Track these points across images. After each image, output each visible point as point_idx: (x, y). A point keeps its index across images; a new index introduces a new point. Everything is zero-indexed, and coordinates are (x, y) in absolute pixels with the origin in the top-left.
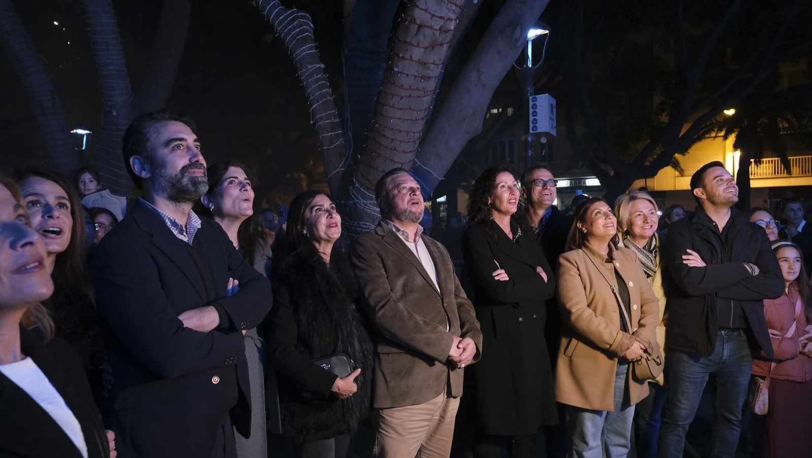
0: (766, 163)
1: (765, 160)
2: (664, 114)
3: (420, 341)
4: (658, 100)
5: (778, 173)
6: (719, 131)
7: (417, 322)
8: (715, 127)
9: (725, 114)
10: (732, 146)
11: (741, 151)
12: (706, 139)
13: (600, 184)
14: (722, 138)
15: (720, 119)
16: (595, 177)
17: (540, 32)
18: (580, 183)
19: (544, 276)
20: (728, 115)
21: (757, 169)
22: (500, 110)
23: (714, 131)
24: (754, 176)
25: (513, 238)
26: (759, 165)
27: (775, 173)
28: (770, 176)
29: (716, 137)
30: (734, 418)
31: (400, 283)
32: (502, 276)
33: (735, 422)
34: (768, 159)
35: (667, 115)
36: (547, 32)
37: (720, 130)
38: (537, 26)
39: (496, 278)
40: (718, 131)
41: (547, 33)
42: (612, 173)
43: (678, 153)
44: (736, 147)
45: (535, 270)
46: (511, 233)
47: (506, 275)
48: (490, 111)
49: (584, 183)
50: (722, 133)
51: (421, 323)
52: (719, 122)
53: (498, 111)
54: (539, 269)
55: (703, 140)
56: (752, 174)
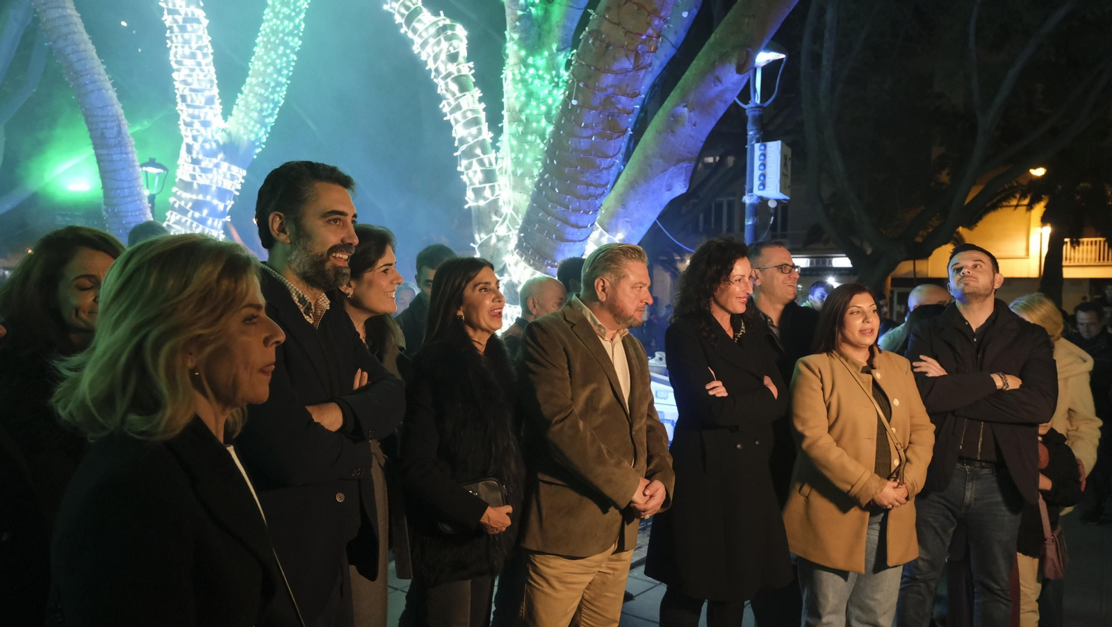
0: (1087, 245)
1: (1085, 240)
2: (945, 173)
3: (600, 475)
4: (936, 152)
5: (1104, 259)
6: (1022, 198)
7: (600, 450)
8: (1016, 192)
9: (1031, 175)
10: (1039, 219)
11: (1051, 226)
12: (1004, 209)
13: (851, 266)
14: (1024, 208)
15: (1024, 182)
16: (844, 255)
17: (774, 56)
18: (824, 263)
19: (774, 390)
20: (1034, 176)
21: (1074, 252)
22: (718, 158)
23: (1015, 197)
24: (1070, 262)
25: (735, 336)
26: (1077, 248)
27: (1099, 259)
28: (1092, 263)
29: (1017, 206)
30: (996, 587)
31: (584, 395)
32: (719, 391)
33: (999, 592)
34: (1090, 239)
35: (948, 174)
36: (783, 56)
37: (1023, 196)
38: (770, 48)
39: (711, 393)
40: (1020, 198)
41: (783, 59)
42: (869, 251)
43: (963, 226)
44: (1045, 220)
45: (762, 380)
46: (731, 329)
47: (723, 389)
48: (703, 160)
49: (830, 262)
50: (1026, 202)
51: (605, 451)
52: (1022, 185)
53: (715, 159)
54: (767, 381)
55: (999, 209)
56: (1066, 259)
